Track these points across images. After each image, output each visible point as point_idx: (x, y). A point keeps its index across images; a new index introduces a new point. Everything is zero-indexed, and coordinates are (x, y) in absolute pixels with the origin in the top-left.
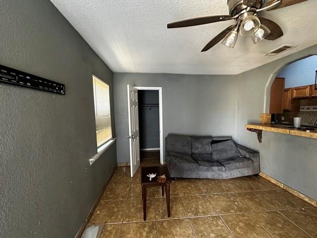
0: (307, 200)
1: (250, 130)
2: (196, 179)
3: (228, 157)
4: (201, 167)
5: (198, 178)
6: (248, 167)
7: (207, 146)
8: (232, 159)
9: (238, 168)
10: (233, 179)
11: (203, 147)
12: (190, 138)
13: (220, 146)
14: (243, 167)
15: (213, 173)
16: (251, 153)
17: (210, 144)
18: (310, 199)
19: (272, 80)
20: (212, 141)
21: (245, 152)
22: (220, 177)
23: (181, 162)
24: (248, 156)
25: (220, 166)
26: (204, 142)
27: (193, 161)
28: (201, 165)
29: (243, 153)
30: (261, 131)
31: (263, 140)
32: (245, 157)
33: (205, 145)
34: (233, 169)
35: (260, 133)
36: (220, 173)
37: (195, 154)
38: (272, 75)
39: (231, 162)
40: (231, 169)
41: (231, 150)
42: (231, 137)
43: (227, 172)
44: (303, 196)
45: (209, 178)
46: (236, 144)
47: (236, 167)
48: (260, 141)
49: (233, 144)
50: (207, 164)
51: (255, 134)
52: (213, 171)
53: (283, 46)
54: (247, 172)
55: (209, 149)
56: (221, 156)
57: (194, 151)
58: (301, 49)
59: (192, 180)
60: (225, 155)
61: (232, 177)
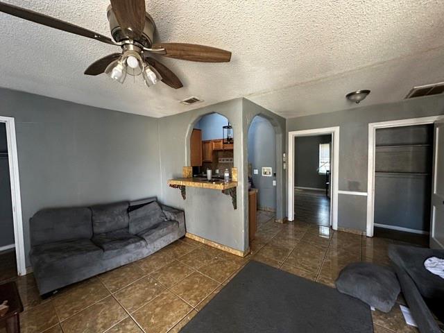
0: (219, 247)
1: (173, 186)
2: (100, 275)
3: (151, 225)
4: (108, 252)
5: (104, 271)
6: (173, 230)
7: (120, 217)
8: (156, 227)
9: (162, 236)
10: (157, 252)
11: (114, 219)
12: (89, 210)
13: (140, 213)
14: (168, 234)
15: (128, 255)
16: (176, 213)
17: (126, 212)
18: (222, 245)
19: (190, 130)
20: (129, 207)
21: (170, 214)
22: (140, 257)
23: (65, 258)
24: (173, 218)
25: (139, 241)
26: (115, 212)
27: (95, 247)
28: (108, 250)
29: (169, 215)
30: (185, 186)
31: (186, 196)
32: (171, 220)
33: (117, 215)
34: (156, 240)
35: (183, 189)
36: (139, 250)
37: (99, 234)
38: (190, 125)
39: (154, 230)
40: (153, 241)
41: (154, 214)
42: (156, 198)
43: (149, 246)
44: (217, 245)
45: (123, 264)
46: (161, 205)
47: (159, 235)
48: (184, 198)
49: (158, 207)
50: (117, 245)
51: (179, 191)
52: (128, 252)
53: (192, 97)
54: (172, 238)
55: (124, 220)
56: (142, 226)
57: (96, 230)
58: (208, 105)
59: (92, 280)
60: (147, 224)
61: (156, 250)
